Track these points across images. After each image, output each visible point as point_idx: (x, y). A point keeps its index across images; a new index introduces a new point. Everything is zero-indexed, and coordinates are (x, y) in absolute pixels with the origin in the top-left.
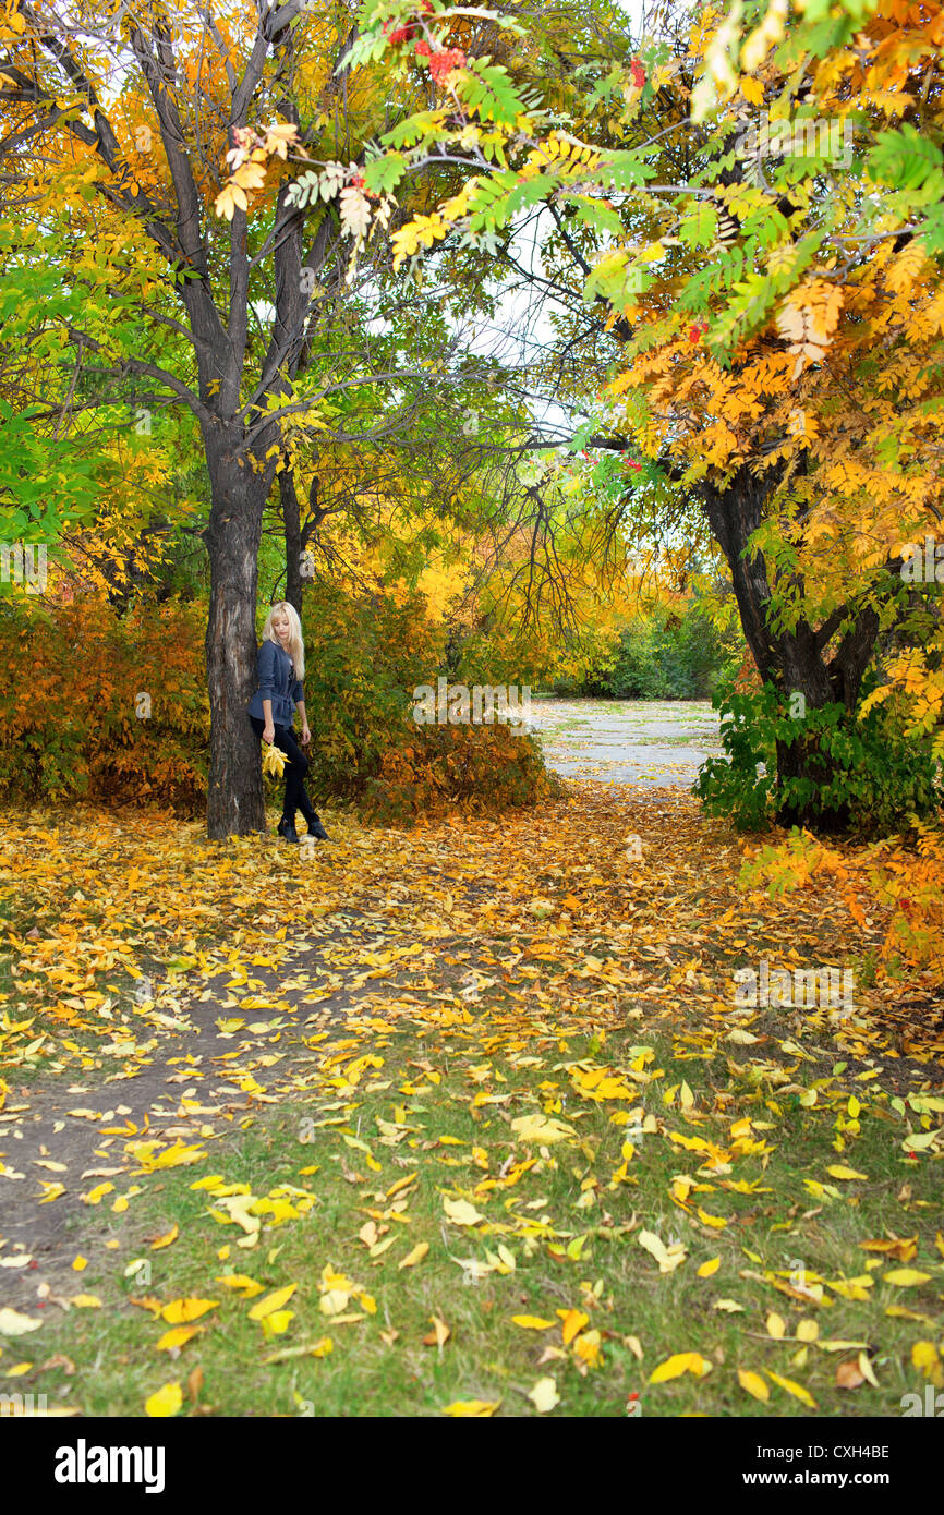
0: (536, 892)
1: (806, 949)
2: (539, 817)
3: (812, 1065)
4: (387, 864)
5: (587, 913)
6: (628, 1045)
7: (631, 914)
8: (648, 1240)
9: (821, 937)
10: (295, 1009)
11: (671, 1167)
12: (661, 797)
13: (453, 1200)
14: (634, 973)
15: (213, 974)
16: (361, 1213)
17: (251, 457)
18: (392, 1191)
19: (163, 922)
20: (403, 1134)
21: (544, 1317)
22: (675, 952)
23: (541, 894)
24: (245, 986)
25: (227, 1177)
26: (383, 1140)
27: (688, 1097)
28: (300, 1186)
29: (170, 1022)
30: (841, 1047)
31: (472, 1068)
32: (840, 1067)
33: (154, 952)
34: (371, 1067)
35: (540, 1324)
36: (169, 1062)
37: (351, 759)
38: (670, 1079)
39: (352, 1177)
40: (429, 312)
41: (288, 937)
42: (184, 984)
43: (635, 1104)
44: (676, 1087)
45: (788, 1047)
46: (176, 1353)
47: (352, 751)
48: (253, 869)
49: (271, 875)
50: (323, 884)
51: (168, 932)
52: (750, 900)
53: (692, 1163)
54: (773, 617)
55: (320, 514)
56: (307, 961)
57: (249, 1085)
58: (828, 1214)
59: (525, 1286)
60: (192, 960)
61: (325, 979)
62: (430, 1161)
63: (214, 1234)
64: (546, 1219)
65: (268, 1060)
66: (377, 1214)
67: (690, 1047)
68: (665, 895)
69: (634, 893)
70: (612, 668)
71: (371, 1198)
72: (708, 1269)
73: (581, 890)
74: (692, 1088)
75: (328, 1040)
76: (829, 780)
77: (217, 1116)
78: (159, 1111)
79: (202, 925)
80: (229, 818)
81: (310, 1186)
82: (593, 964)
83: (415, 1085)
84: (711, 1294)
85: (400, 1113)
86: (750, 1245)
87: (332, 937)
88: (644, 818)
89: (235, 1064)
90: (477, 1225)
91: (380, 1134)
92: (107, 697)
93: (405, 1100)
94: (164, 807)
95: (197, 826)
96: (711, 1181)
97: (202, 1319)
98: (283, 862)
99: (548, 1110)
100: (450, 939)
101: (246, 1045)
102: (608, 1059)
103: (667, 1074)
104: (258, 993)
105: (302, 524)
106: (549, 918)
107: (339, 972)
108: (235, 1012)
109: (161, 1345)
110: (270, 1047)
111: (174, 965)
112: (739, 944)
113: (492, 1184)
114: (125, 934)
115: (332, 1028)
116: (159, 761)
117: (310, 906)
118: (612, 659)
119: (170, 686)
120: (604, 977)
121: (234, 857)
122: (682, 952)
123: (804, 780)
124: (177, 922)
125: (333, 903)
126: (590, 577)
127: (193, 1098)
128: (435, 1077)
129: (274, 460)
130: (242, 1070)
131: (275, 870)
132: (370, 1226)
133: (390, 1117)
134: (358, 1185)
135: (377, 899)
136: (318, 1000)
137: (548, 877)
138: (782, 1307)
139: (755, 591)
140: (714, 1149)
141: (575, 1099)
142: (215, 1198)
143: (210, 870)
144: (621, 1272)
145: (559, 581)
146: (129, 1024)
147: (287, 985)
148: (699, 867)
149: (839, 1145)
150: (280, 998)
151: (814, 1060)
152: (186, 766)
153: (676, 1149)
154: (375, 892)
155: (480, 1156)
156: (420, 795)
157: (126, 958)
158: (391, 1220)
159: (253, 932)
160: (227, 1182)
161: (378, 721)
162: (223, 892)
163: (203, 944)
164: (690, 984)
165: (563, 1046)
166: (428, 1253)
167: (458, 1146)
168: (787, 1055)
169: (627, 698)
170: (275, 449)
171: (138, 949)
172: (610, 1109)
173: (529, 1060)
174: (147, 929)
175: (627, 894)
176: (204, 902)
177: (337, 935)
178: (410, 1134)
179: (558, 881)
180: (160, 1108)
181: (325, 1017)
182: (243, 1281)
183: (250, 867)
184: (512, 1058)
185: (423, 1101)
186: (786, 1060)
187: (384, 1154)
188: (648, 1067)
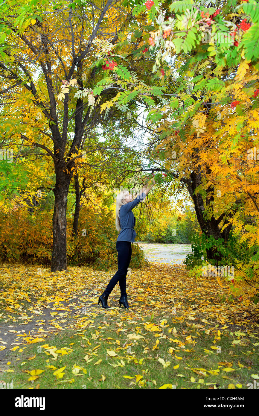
0: (139, 287)
1: (211, 300)
2: (142, 270)
3: (209, 325)
4: (99, 279)
5: (153, 292)
6: (160, 319)
7: (165, 293)
8: (161, 360)
9: (216, 298)
10: (71, 311)
11: (169, 346)
12: (176, 267)
13: (110, 351)
14: (164, 305)
15: (50, 302)
16: (85, 353)
17: (67, 170)
18: (93, 349)
19: (37, 289)
20: (97, 337)
21: (131, 376)
22: (176, 300)
23: (140, 287)
24: (59, 305)
25: (50, 345)
26: (92, 338)
27: (175, 331)
28: (69, 348)
29: (37, 312)
30: (218, 321)
31: (118, 323)
32: (217, 326)
33: (35, 296)
34: (91, 323)
35: (130, 378)
36: (36, 321)
37: (91, 253)
38: (170, 327)
39: (83, 346)
40: (116, 136)
41: (71, 294)
42: (42, 304)
43: (161, 332)
44: (172, 328)
45: (203, 320)
46: (33, 382)
47: (91, 251)
48: (63, 279)
49: (67, 280)
50: (81, 283)
51: (38, 292)
52: (197, 289)
53: (175, 345)
54: (205, 216)
55: (85, 188)
56: (76, 300)
57: (57, 326)
58: (210, 356)
59: (127, 369)
60: (44, 298)
61: (80, 304)
62: (105, 343)
63: (45, 357)
64: (134, 356)
65: (63, 321)
66: (90, 354)
67: (177, 320)
68: (174, 288)
69: (166, 287)
70: (165, 235)
71: (88, 350)
72: (176, 367)
73: (152, 286)
74: (176, 329)
75: (80, 317)
76: (220, 260)
77: (48, 333)
78: (33, 332)
79: (47, 290)
80: (57, 266)
81: (72, 347)
82: (153, 302)
83: (102, 326)
84: (177, 373)
85: (97, 332)
86: (188, 362)
87: (83, 295)
88: (171, 271)
89: (54, 322)
90: (116, 356)
91: (91, 337)
92: (26, 234)
93: (99, 330)
94: (39, 265)
95: (48, 269)
96: (179, 350)
97: (40, 374)
98: (71, 278)
99: (137, 333)
100: (115, 296)
101: (58, 318)
102: (155, 322)
103: (170, 326)
104: (62, 307)
105: (80, 191)
106: (143, 293)
107: (84, 303)
108: (55, 311)
109: (29, 380)
110: (64, 318)
111: (39, 299)
112: (193, 299)
113: (121, 348)
114: (26, 291)
115: (81, 315)
116: (39, 251)
117: (77, 288)
118: (165, 232)
119: (43, 231)
120: (156, 306)
121: (58, 276)
122: (177, 300)
123: (214, 260)
124: (41, 289)
125: (84, 287)
126: (157, 206)
127: (42, 329)
128: (108, 325)
129: (73, 171)
130: (56, 323)
131: (69, 279)
132: (87, 356)
133: (95, 333)
134: (84, 348)
135: (96, 287)
136: (78, 309)
137: (143, 283)
138: (195, 376)
139: (201, 209)
140: (181, 343)
141: (145, 331)
142: (46, 349)
143: (51, 279)
144: (153, 367)
145: (149, 207)
146: (26, 312)
147: (70, 305)
148: (184, 282)
149: (215, 342)
150: (68, 308)
151: (210, 324)
152: (46, 253)
153: (170, 342)
154: (95, 285)
155: (118, 342)
156: (110, 263)
157: (26, 297)
158: (93, 355)
159: (61, 293)
160: (50, 346)
161: (99, 243)
162: (54, 284)
163: (48, 295)
164: (179, 308)
165: (143, 319)
166: (102, 362)
167: (112, 340)
168: (203, 323)
169: (169, 243)
170: (73, 168)
171: (30, 295)
172: (154, 333)
173: (133, 322)
174: (33, 291)
175: (164, 288)
176: (49, 285)
177: (84, 294)
178: (100, 337)
179: (146, 284)
180: (33, 331)
181: (80, 312)
182: (52, 367)
183: (62, 278)
184: (129, 321)
185: (104, 330)
186: (203, 324)
187: (92, 341)
188: (165, 324)
